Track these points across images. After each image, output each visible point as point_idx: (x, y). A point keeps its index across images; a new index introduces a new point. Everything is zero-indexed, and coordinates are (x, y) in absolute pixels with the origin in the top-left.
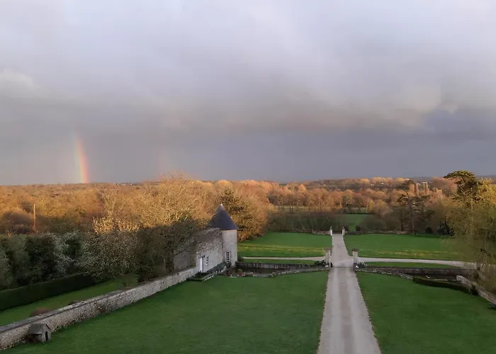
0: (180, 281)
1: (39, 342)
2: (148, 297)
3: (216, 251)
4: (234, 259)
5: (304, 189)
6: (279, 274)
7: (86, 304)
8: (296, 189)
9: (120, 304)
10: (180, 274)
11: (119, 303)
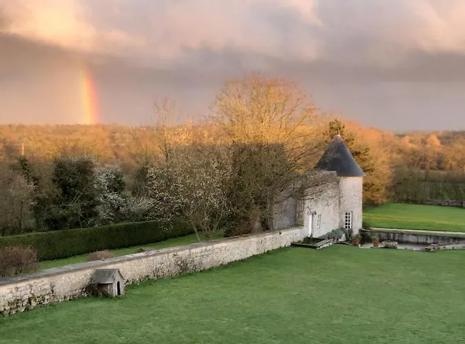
0: (283, 245)
1: (107, 296)
2: (242, 261)
3: (331, 207)
4: (357, 226)
5: (437, 142)
6: (442, 247)
7: (163, 253)
8: (424, 142)
9: (207, 263)
10: (284, 233)
11: (204, 261)
